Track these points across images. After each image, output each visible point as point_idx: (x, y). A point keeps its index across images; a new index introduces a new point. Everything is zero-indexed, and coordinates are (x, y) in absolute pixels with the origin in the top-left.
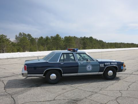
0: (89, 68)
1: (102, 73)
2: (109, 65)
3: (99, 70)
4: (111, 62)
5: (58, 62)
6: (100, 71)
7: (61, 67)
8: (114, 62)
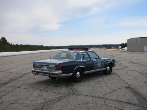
0: (99, 65)
1: (105, 69)
2: (109, 62)
5: (81, 60)
6: (104, 67)
7: (84, 65)
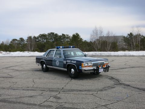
1: (66, 69)
2: (70, 63)
3: (63, 67)
4: (71, 60)
8: (74, 60)
